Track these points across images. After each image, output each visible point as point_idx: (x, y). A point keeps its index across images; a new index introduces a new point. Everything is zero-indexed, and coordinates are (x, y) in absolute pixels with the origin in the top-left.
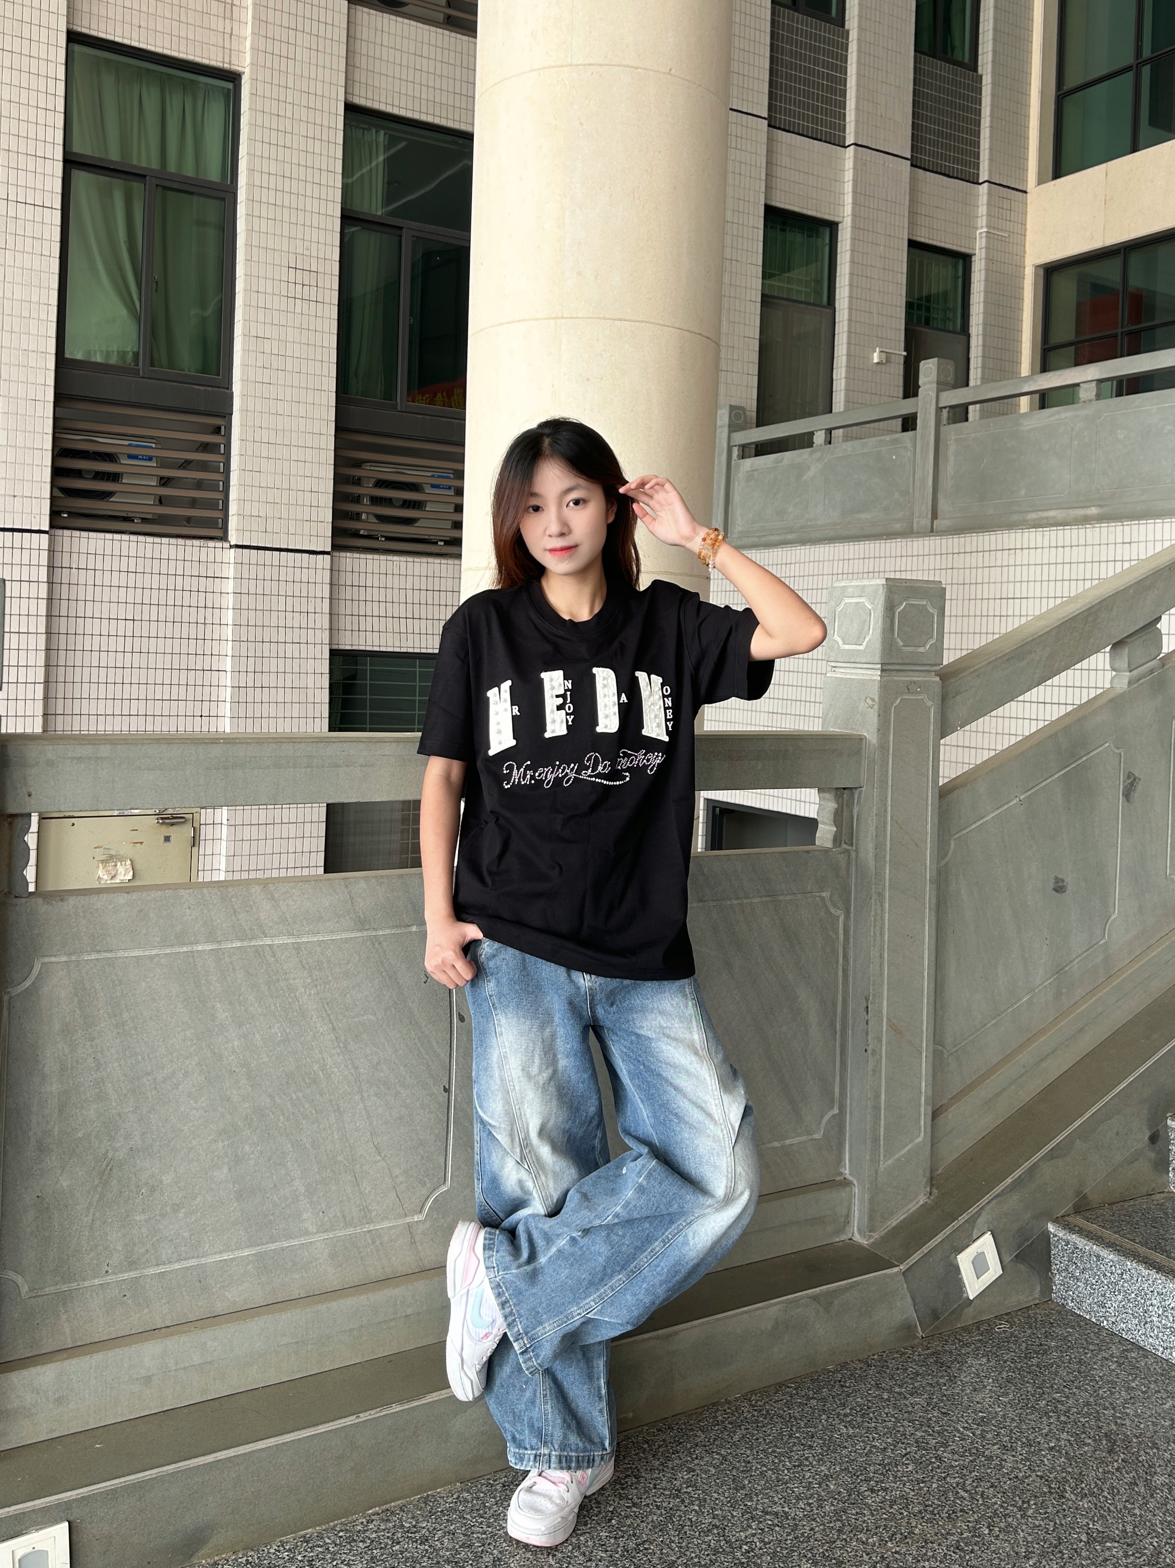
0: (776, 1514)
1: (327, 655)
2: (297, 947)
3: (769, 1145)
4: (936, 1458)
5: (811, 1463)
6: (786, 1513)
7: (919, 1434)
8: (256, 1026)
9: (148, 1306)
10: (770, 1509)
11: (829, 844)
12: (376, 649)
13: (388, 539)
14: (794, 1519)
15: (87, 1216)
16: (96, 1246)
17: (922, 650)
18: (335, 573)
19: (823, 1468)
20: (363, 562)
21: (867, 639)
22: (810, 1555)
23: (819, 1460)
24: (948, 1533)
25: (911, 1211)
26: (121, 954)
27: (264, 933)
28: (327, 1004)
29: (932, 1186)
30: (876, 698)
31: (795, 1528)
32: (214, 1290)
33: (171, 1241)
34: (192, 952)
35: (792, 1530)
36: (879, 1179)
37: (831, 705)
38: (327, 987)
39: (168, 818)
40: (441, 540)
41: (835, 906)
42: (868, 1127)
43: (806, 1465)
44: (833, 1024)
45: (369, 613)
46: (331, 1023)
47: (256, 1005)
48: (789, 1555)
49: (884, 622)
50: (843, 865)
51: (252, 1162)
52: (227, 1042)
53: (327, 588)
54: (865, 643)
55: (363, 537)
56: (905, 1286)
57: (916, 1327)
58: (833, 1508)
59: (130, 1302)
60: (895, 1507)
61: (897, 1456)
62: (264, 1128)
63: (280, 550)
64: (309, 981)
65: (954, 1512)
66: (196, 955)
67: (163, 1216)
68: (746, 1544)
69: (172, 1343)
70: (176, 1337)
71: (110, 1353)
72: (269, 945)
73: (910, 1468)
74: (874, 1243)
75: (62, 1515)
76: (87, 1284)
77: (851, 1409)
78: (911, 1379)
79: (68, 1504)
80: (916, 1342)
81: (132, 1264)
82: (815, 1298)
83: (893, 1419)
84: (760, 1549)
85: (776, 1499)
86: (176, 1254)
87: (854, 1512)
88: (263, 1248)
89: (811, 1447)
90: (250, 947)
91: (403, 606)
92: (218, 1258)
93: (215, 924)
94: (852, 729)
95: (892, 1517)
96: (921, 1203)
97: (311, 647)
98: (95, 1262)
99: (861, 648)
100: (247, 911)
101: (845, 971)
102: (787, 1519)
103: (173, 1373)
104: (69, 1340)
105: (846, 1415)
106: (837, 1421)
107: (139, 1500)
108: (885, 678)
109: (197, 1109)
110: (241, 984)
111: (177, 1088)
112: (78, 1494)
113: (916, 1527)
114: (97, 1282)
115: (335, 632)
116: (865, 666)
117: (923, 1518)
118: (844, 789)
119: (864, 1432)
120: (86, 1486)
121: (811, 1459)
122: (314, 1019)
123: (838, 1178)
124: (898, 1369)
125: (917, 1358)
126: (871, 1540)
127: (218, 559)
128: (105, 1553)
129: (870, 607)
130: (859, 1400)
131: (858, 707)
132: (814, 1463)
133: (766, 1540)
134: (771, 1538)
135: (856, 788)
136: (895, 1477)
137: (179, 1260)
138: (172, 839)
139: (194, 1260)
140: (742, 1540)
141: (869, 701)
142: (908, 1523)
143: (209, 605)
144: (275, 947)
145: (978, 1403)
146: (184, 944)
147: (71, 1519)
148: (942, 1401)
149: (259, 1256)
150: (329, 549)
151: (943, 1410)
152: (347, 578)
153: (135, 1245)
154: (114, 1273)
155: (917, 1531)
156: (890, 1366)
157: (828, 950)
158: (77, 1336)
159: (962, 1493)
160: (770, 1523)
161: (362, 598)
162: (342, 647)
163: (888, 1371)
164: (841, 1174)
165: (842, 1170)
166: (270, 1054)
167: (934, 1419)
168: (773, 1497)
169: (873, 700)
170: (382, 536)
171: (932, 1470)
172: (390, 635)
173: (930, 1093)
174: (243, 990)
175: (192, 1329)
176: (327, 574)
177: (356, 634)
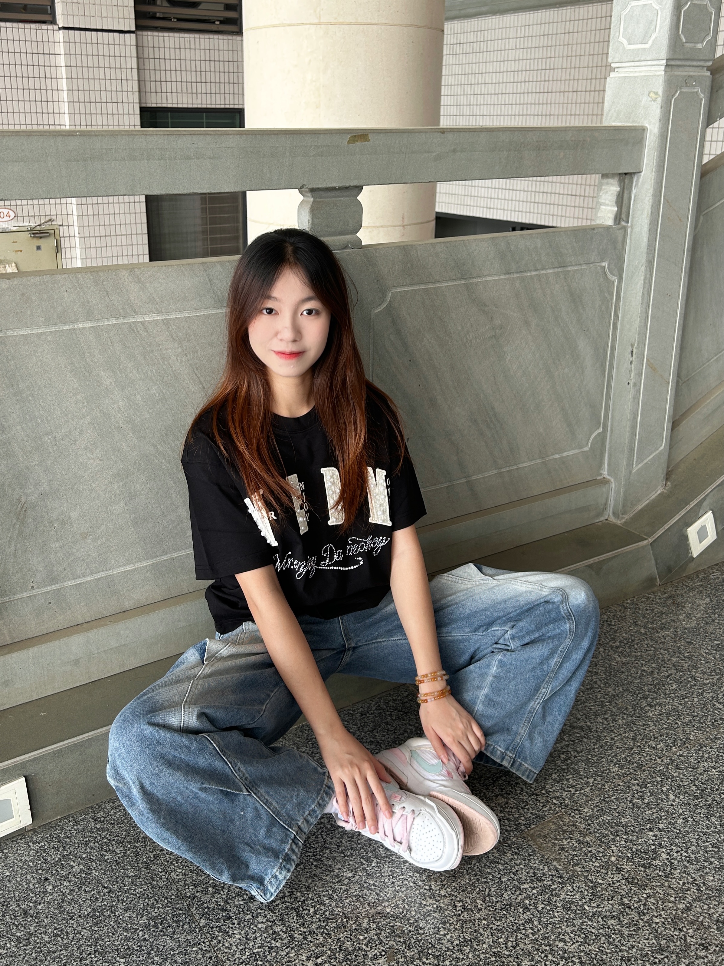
0: (581, 728)
1: (138, 111)
2: (167, 323)
3: (551, 457)
4: (691, 677)
5: (600, 686)
6: (589, 727)
7: (674, 659)
8: (136, 389)
9: (70, 609)
10: (575, 724)
11: (610, 222)
12: (175, 106)
13: (179, 20)
14: (597, 732)
15: (9, 547)
16: (21, 569)
17: (699, 46)
18: (140, 49)
19: (610, 690)
20: (161, 39)
21: (653, 37)
22: (615, 760)
23: (605, 684)
24: (715, 738)
25: (651, 498)
26: (10, 333)
27: (135, 311)
28: (197, 369)
29: (667, 479)
30: (660, 92)
31: (599, 739)
32: (122, 593)
33: (83, 560)
34: (74, 329)
35: (597, 741)
36: (632, 478)
37: (613, 102)
38: (196, 355)
39: (37, 233)
40: (218, 20)
41: (611, 273)
42: (627, 441)
43: (596, 688)
44: (603, 366)
45: (168, 79)
46: (201, 383)
47: (135, 372)
48: (599, 761)
49: (672, 20)
50: (620, 239)
51: (143, 497)
52: (114, 404)
53: (135, 60)
54: (650, 42)
55: (159, 18)
56: (651, 552)
57: (656, 579)
58: (624, 721)
59: (55, 607)
60: (671, 718)
61: (662, 677)
62: (151, 471)
63: (97, 30)
64: (180, 350)
65: (715, 721)
66: (77, 332)
67: (75, 542)
68: (563, 754)
69: (94, 635)
70: (96, 630)
71: (43, 646)
72: (141, 322)
73: (674, 687)
74: (625, 522)
75: (20, 772)
76: (17, 597)
77: (620, 642)
78: (658, 617)
79: (23, 765)
80: (655, 589)
81: (53, 580)
82: (590, 566)
83: (653, 649)
84: (575, 757)
85: (579, 716)
86: (88, 570)
87: (641, 723)
88: (158, 560)
89: (596, 673)
90: (124, 324)
91: (194, 73)
92: (122, 569)
93: (91, 304)
94: (633, 121)
95: (670, 727)
96: (659, 492)
97: (126, 105)
98: (22, 581)
99: (647, 46)
100: (119, 293)
101: (615, 324)
102: (591, 732)
103: (96, 655)
104: (8, 639)
105: (617, 647)
106: (612, 652)
107: (81, 754)
108: (668, 73)
109: (94, 459)
110: (120, 356)
111: (75, 444)
112: (30, 757)
113: (690, 734)
114: (25, 595)
115: (143, 94)
116: (649, 63)
117: (693, 726)
118: (626, 174)
119: (633, 659)
120: (36, 750)
121: (599, 683)
122: (186, 382)
123: (599, 478)
124: (647, 610)
125: (658, 601)
126: (659, 746)
127: (51, 39)
128: (57, 793)
129: (657, 8)
130: (624, 635)
131: (640, 101)
132: (602, 686)
133: (578, 749)
134: (582, 748)
135: (634, 173)
136: (665, 694)
137: (92, 574)
138: (42, 247)
139: (103, 573)
140: (559, 751)
141: (652, 95)
142: (683, 731)
143: (48, 75)
144: (146, 324)
145: (712, 633)
146: (65, 323)
147: (27, 774)
148: (685, 633)
149: (155, 566)
150: (133, 29)
151: (687, 640)
152: (149, 53)
153: (53, 566)
154: (38, 588)
155: (692, 737)
156: (641, 607)
157: (603, 308)
158: (14, 635)
159: (718, 705)
160: (578, 735)
161: (163, 68)
162: (149, 105)
163: (640, 612)
164: (601, 474)
165: (602, 472)
166: (150, 411)
167: (682, 647)
168: (576, 714)
169: (656, 94)
170: (174, 18)
171: (691, 687)
172: (185, 95)
173: (671, 413)
174: (122, 360)
175: (108, 623)
176: (134, 49)
177: (159, 95)
